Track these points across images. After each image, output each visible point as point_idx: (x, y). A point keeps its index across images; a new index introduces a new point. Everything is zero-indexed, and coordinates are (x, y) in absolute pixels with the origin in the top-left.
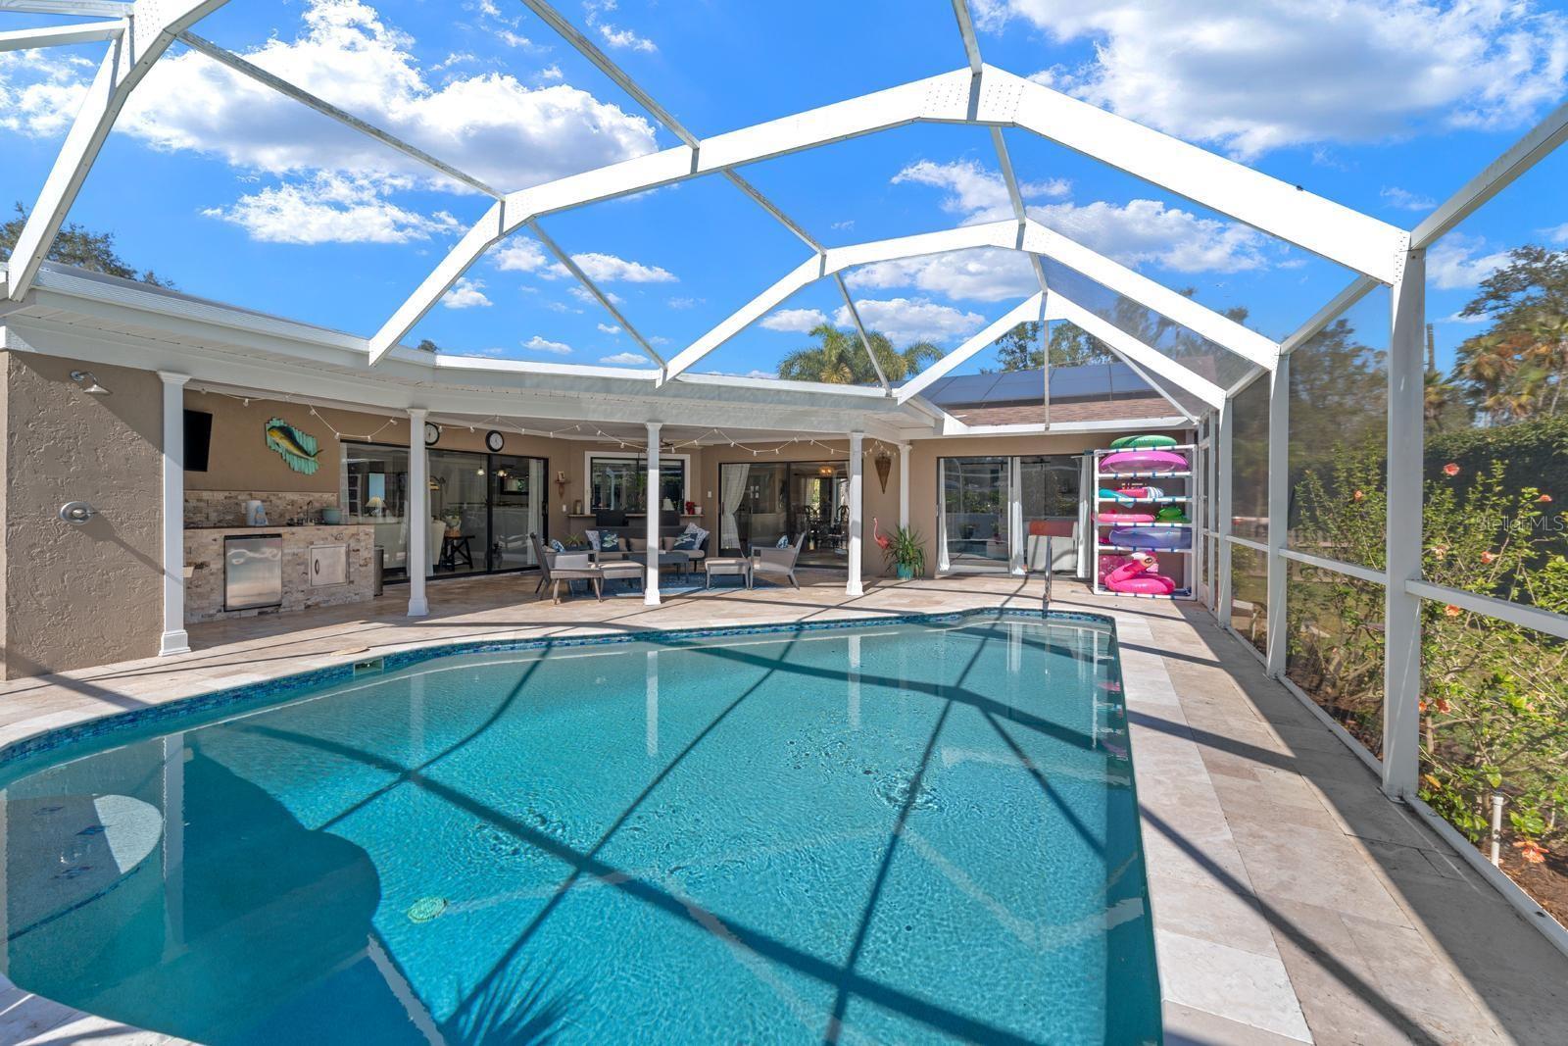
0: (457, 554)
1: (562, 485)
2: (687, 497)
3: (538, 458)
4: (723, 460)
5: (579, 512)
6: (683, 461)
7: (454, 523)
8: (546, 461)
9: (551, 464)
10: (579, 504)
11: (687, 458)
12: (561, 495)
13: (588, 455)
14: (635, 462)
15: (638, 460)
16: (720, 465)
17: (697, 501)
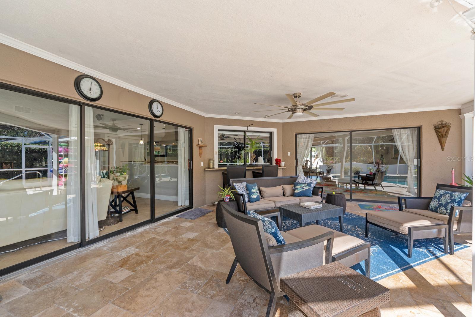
0: (124, 204)
1: (200, 147)
2: (275, 156)
3: (186, 127)
4: (298, 132)
5: (211, 166)
6: (271, 133)
7: (121, 178)
8: (191, 131)
9: (195, 132)
10: (211, 161)
11: (274, 130)
12: (200, 155)
13: (217, 127)
14: (243, 134)
15: (245, 132)
16: (296, 135)
17: (281, 158)
